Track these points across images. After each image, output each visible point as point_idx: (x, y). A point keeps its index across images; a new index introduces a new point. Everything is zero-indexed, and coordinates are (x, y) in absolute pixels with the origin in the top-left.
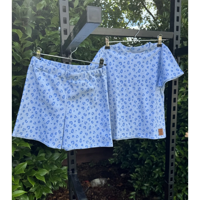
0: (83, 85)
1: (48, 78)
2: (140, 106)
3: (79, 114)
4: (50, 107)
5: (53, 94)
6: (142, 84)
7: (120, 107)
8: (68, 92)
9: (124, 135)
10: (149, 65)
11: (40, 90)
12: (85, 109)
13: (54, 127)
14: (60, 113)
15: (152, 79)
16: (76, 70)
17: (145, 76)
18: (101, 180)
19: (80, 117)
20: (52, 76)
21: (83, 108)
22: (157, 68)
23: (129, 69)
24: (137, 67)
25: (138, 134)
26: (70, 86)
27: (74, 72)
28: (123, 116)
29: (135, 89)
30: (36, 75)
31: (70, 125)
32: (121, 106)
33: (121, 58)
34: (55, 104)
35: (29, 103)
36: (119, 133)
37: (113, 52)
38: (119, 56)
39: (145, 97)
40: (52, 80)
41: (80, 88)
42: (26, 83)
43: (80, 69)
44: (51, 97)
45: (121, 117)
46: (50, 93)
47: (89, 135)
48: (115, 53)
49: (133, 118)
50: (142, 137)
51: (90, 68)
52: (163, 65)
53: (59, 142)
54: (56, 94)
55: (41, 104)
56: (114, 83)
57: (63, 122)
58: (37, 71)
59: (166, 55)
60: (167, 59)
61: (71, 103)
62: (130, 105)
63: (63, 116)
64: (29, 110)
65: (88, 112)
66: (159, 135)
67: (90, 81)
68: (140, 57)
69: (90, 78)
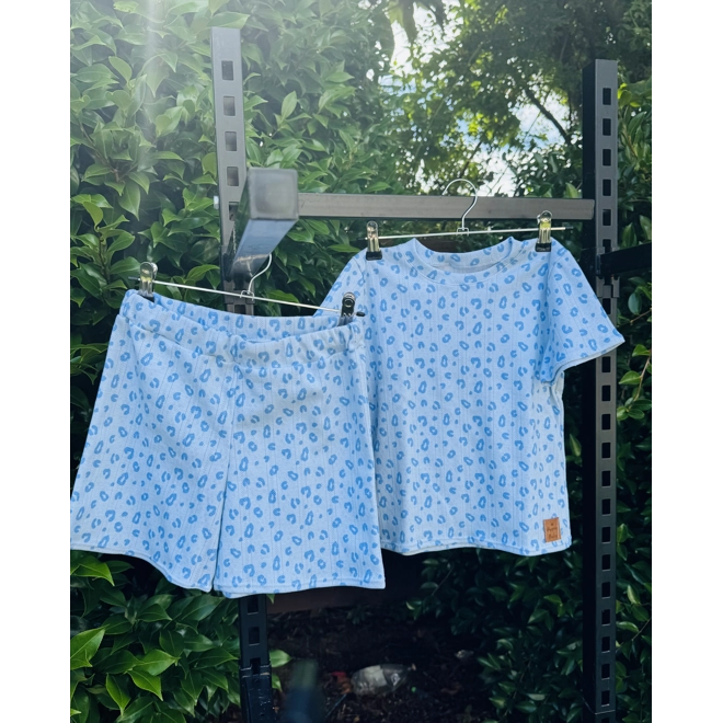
0: (285, 382)
1: (174, 359)
2: (481, 441)
3: (272, 473)
4: (177, 449)
5: (189, 410)
6: (485, 370)
7: (415, 443)
8: (238, 401)
9: (431, 536)
10: (508, 310)
11: (149, 397)
12: (293, 457)
13: (190, 514)
14: (209, 469)
15: (518, 356)
16: (265, 333)
17: (498, 344)
18: (388, 671)
19: (274, 482)
20: (187, 352)
21: (287, 453)
22: (535, 318)
23: (445, 324)
24: (469, 316)
25: (478, 533)
26: (245, 383)
27: (259, 340)
28: (427, 475)
29: (463, 387)
30: (137, 349)
31: (242, 509)
32: (418, 441)
33: (417, 286)
34: (195, 442)
35: (113, 437)
36: (412, 530)
37: (392, 268)
38: (412, 281)
39: (496, 415)
40: (186, 364)
41: (275, 389)
42: (106, 372)
43: (277, 330)
44: (180, 418)
45: (419, 477)
46: (180, 406)
47: (307, 545)
48: (398, 272)
49: (459, 479)
50: (489, 544)
51: (312, 325)
52: (554, 310)
53: (205, 567)
54: (198, 409)
55: (151, 440)
56: (396, 367)
57: (219, 500)
58: (139, 336)
59: (564, 280)
60: (569, 293)
61: (249, 438)
62: (448, 439)
63: (217, 481)
64: (114, 458)
65: (303, 465)
66: (545, 541)
67: (309, 366)
68: (480, 285)
69: (310, 356)
